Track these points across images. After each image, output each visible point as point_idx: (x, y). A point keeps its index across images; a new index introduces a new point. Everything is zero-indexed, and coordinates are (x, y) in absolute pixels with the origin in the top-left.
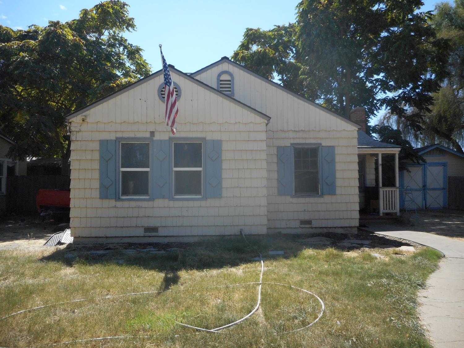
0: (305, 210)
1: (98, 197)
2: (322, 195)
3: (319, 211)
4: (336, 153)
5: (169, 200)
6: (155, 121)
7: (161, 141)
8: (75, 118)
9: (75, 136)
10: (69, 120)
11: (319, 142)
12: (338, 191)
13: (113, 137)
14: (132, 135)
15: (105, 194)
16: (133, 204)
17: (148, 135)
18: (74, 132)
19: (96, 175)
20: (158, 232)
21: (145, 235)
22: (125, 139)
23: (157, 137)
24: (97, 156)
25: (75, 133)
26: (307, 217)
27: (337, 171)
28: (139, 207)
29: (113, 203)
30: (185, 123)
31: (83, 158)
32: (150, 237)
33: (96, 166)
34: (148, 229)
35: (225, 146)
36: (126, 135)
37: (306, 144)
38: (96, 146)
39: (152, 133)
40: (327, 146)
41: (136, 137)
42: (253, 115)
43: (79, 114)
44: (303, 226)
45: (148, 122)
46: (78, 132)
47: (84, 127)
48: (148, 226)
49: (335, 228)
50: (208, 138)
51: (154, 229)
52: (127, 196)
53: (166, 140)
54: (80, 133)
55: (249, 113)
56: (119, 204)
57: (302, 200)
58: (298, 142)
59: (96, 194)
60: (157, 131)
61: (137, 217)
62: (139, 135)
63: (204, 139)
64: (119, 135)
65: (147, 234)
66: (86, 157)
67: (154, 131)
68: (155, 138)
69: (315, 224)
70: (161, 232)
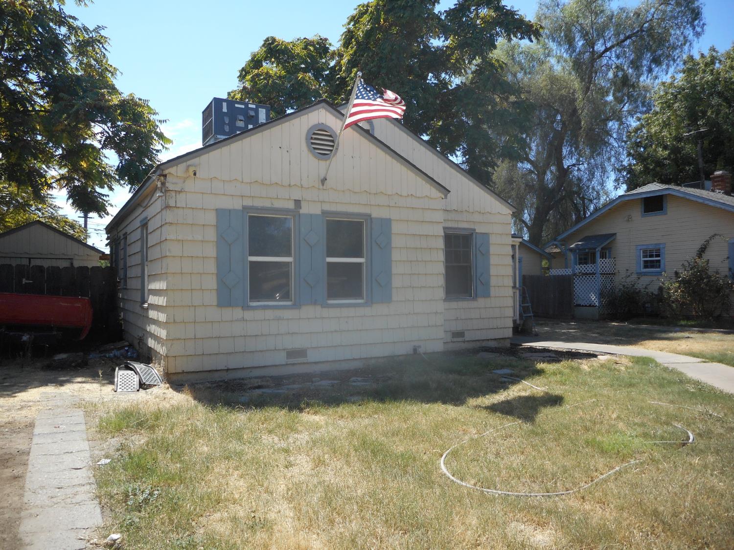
0: (457, 319)
1: (215, 303)
2: (475, 298)
3: (472, 319)
4: (491, 242)
5: (322, 307)
6: (302, 185)
7: (311, 215)
8: (175, 168)
9: (174, 199)
10: (163, 170)
11: (472, 227)
12: (493, 292)
13: (237, 204)
14: (267, 204)
15: (225, 299)
16: (269, 314)
17: (291, 205)
18: (171, 192)
19: (212, 267)
20: (306, 356)
21: (288, 363)
22: (258, 209)
23: (305, 210)
24: (211, 235)
25: (173, 194)
26: (459, 327)
27: (491, 267)
28: (279, 319)
29: (238, 313)
30: (343, 191)
31: (189, 239)
32: (293, 364)
33: (211, 251)
34: (291, 353)
35: (396, 228)
36: (258, 203)
37: (460, 229)
38: (211, 218)
39: (298, 203)
40: (481, 233)
41: (274, 206)
42: (428, 186)
43: (182, 163)
44: (455, 340)
45: (292, 184)
46: (180, 192)
47: (190, 185)
48: (292, 349)
49: (488, 340)
50: (374, 215)
51: (302, 353)
52: (259, 301)
53: (316, 215)
54: (182, 195)
55: (424, 182)
56: (248, 315)
57: (454, 305)
58: (450, 226)
59: (211, 298)
60: (305, 200)
61: (276, 335)
62: (278, 204)
63: (368, 216)
64: (248, 203)
65: (291, 361)
66: (193, 237)
67: (301, 199)
68: (302, 211)
69: (468, 336)
70: (312, 357)
